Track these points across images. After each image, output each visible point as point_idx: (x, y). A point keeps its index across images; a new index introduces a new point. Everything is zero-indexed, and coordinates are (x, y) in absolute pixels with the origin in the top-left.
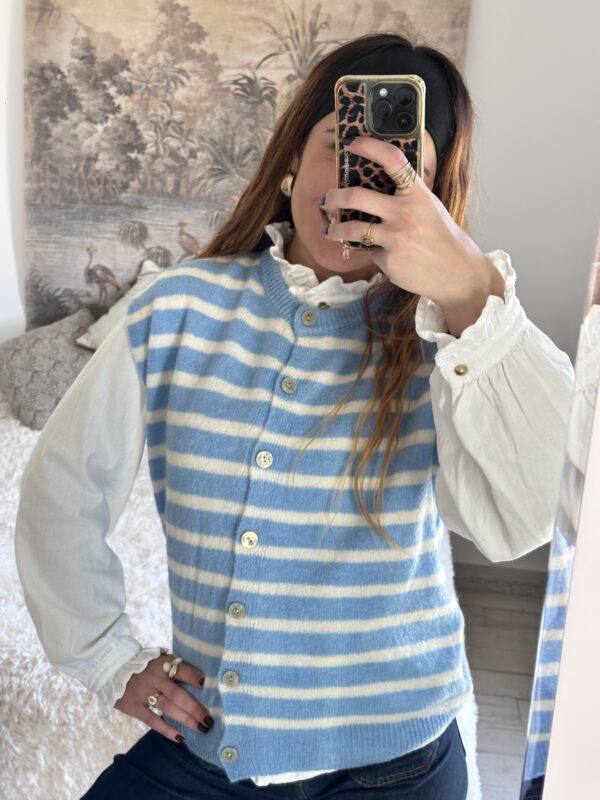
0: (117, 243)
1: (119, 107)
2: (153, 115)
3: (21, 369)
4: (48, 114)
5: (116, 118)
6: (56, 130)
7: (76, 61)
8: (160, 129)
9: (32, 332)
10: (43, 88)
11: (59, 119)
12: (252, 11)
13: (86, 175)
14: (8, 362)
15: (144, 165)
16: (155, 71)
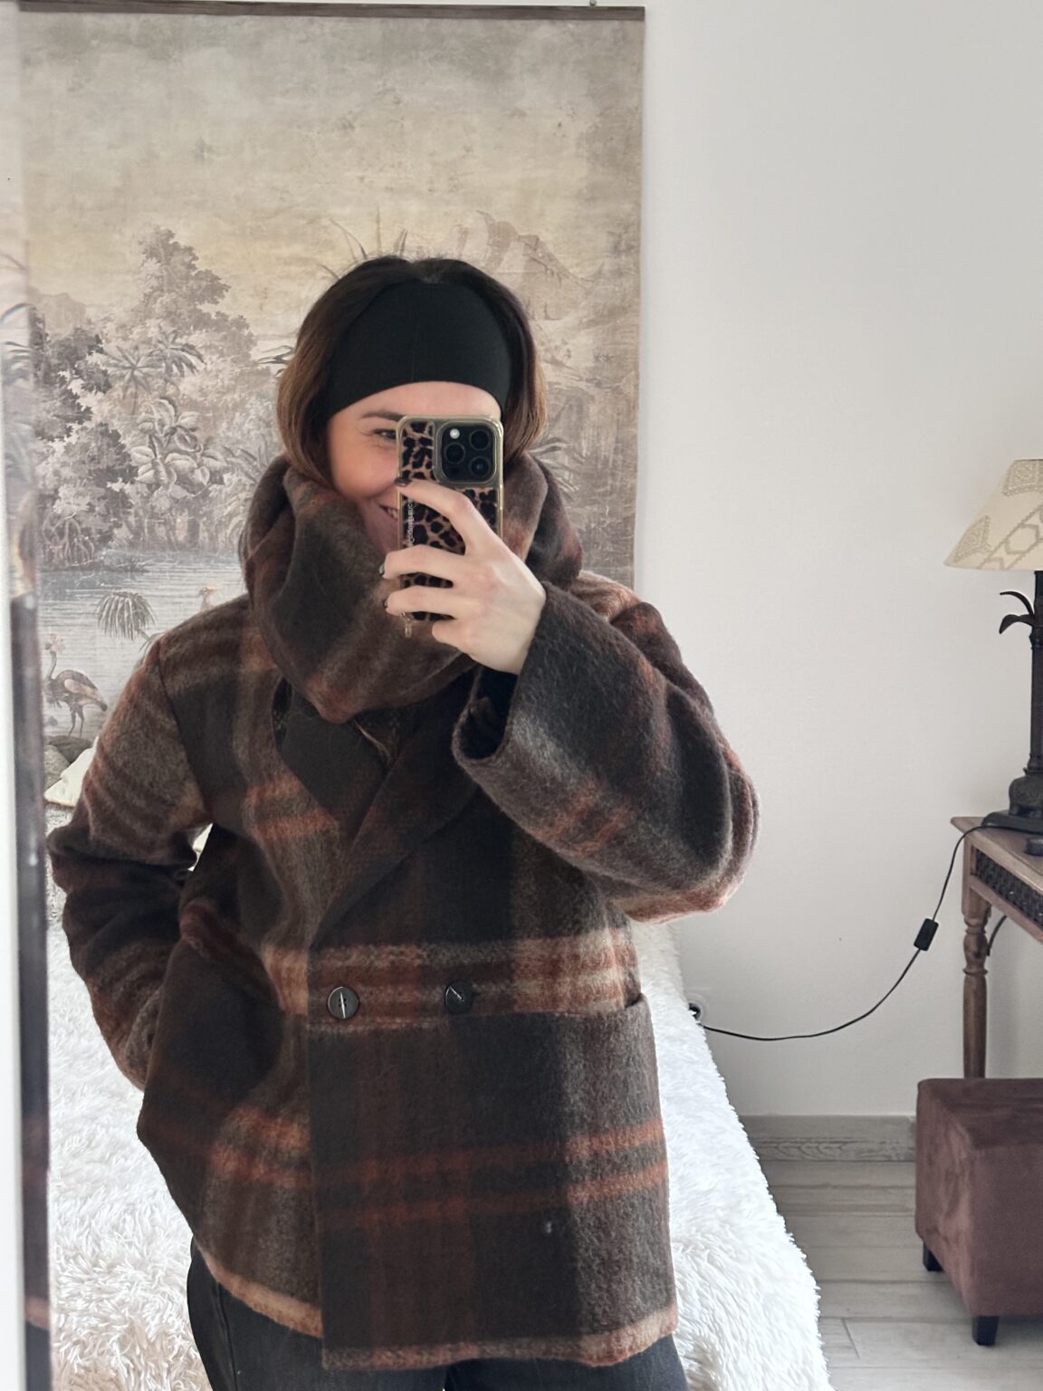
1: (88, 409)
2: (146, 421)
5: (84, 429)
8: (159, 440)
12: (298, 249)
15: (135, 501)
16: (144, 350)
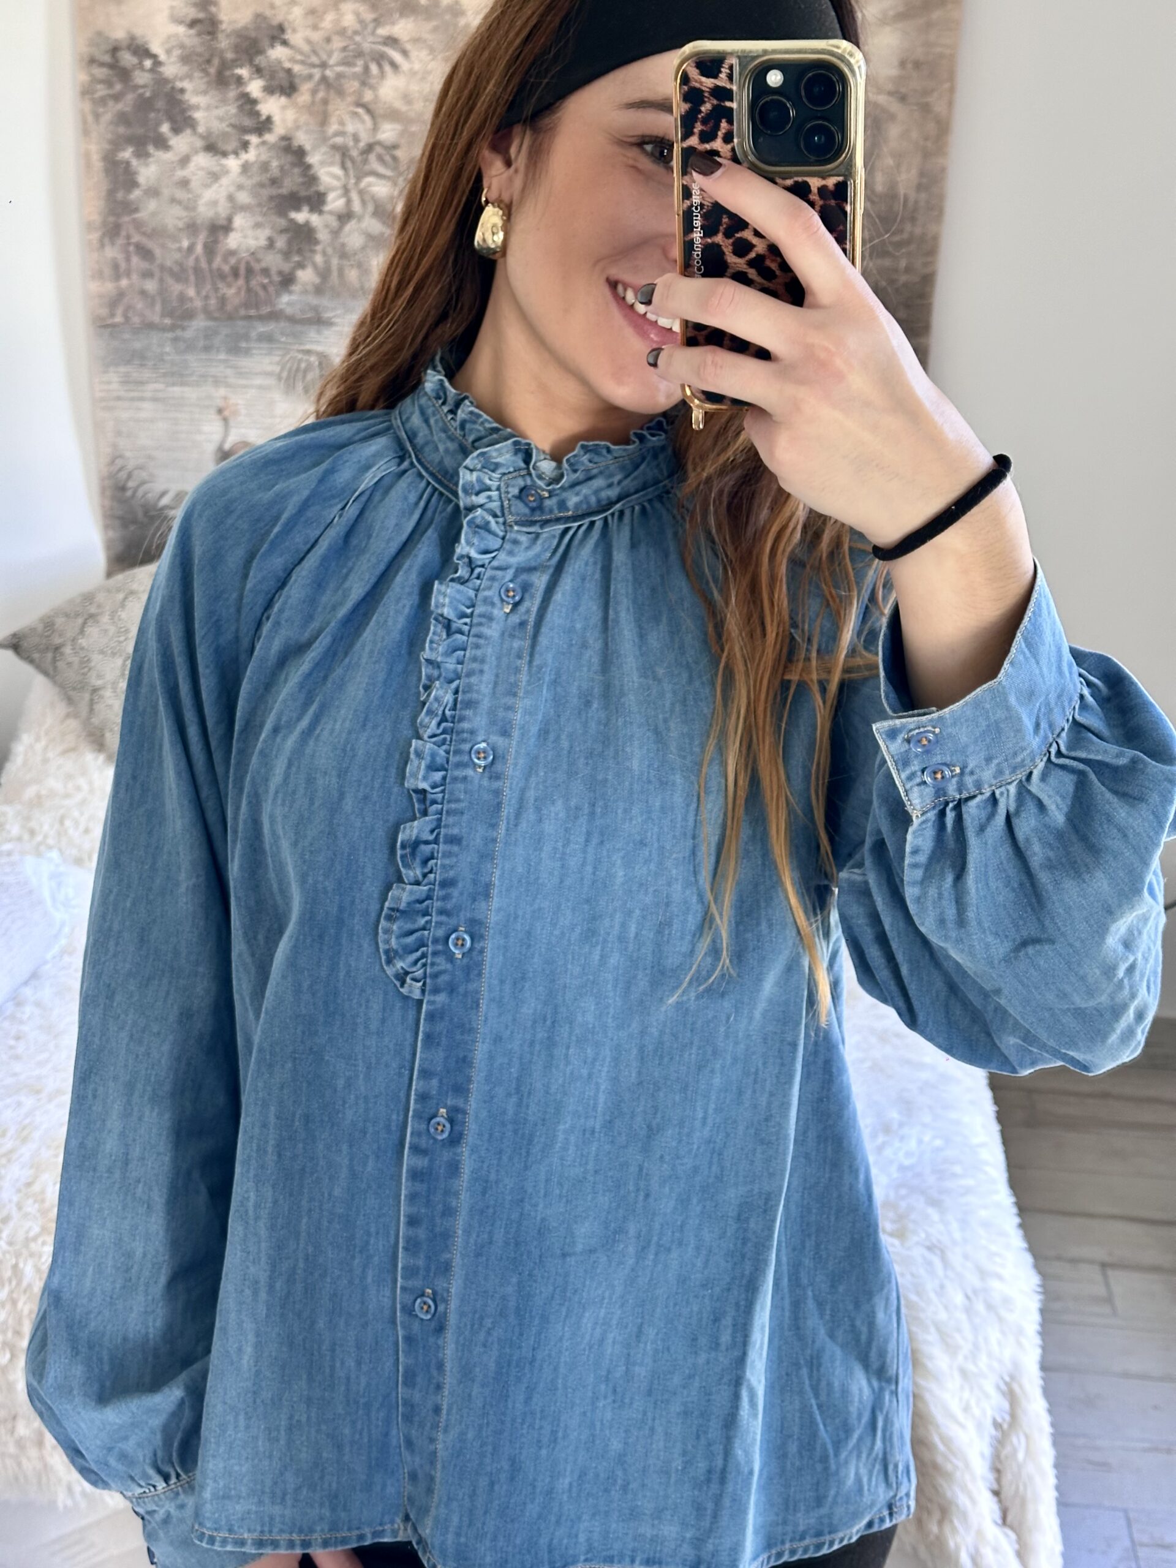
0: (277, 396)
1: (269, 119)
2: (338, 134)
3: (102, 652)
4: (130, 140)
5: (264, 143)
6: (147, 173)
7: (181, 30)
8: (353, 161)
9: (120, 577)
10: (118, 87)
11: (151, 149)
13: (210, 262)
14: (74, 640)
15: (323, 235)
16: (338, 43)
